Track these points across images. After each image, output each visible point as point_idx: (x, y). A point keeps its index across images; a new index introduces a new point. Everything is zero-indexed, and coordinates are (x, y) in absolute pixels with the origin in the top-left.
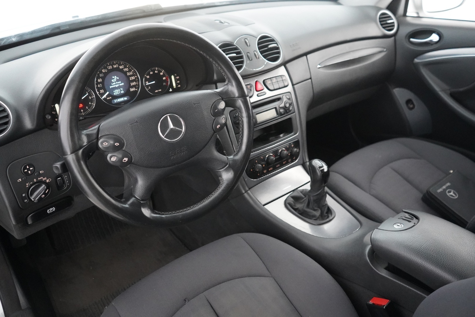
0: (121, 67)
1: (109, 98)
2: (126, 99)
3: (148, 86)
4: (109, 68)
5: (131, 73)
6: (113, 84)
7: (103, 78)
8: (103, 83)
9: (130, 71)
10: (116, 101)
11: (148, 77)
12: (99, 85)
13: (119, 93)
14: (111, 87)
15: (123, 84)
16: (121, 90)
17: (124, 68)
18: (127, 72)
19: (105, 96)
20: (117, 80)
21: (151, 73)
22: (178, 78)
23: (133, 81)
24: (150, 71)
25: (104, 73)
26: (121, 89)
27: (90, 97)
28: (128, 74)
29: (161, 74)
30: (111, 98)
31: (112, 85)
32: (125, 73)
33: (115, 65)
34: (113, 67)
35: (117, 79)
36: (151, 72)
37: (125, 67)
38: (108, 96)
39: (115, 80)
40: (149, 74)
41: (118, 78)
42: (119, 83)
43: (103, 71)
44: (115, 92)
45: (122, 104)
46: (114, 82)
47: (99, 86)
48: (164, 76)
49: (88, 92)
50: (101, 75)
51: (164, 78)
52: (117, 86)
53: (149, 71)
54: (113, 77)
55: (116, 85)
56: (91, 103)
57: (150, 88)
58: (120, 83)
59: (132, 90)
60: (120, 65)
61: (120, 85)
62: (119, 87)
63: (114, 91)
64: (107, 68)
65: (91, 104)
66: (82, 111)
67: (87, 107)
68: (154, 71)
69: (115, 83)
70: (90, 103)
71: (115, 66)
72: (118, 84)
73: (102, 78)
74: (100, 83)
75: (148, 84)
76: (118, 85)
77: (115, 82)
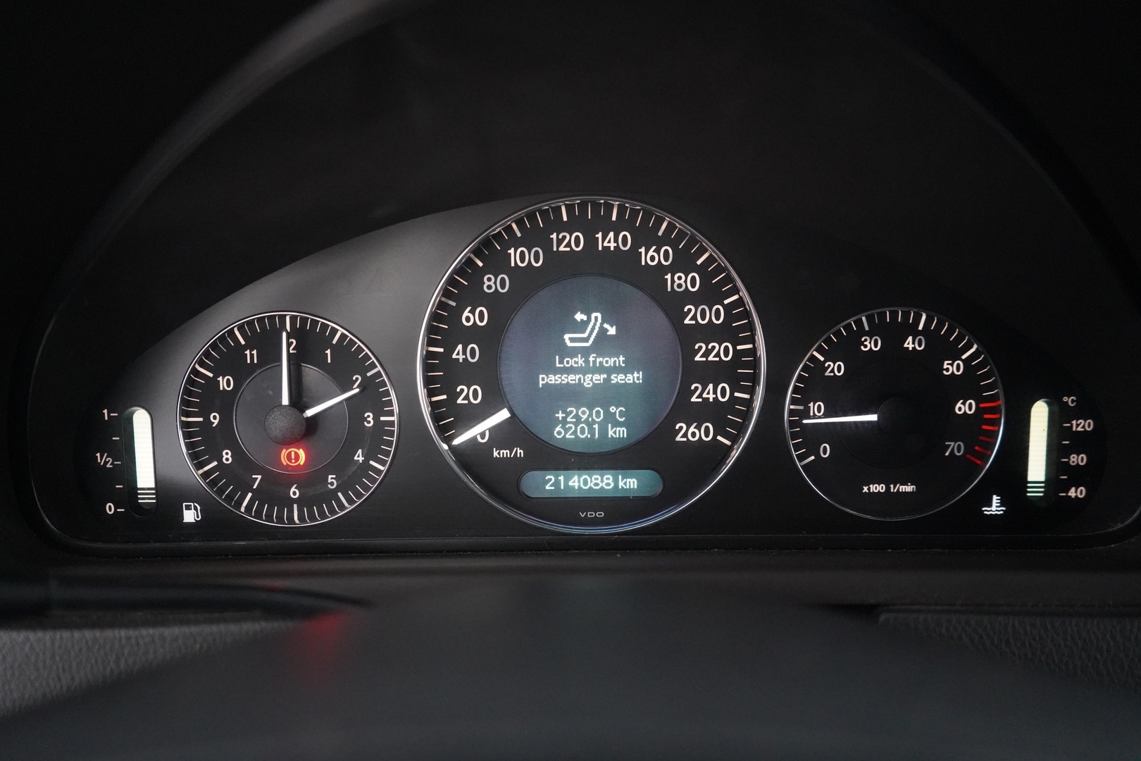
0: (650, 257)
1: (505, 453)
2: (630, 483)
3: (813, 437)
4: (560, 242)
5: (714, 315)
6: (571, 362)
7: (501, 308)
8: (490, 338)
9: (709, 295)
10: (554, 483)
11: (836, 369)
12: (460, 347)
13: (592, 431)
14: (545, 380)
15: (635, 377)
16: (610, 418)
17: (673, 269)
18: (687, 297)
19: (479, 431)
20: (602, 344)
21: (870, 345)
22: (1082, 425)
23: (713, 373)
24: (862, 332)
25: (515, 272)
26: (613, 409)
27: (370, 416)
28: (693, 315)
29: (952, 368)
30: (520, 452)
31: (556, 371)
32: (673, 304)
33: (611, 235)
34: (591, 242)
35: (603, 331)
36: (871, 334)
37: (683, 263)
38: (500, 436)
39: (589, 335)
40: (846, 349)
41: (612, 331)
42: (610, 362)
43: (514, 255)
44: (564, 421)
45: (591, 514)
46: (573, 352)
47: (458, 354)
48: (966, 386)
49: (364, 377)
50: (491, 283)
51: (964, 408)
52: (589, 381)
53: (859, 323)
54: (579, 317)
55: (584, 371)
56: (368, 457)
57: (826, 450)
58: (616, 369)
59: (689, 433)
60: (646, 237)
61: (617, 379)
62: (605, 396)
63: (560, 415)
64: (547, 245)
65: (365, 466)
66: (294, 492)
67: (331, 478)
68: (893, 334)
69: (579, 361)
70: (359, 457)
71: (609, 242)
72: (601, 369)
73: (493, 301)
74: (473, 334)
75: (818, 415)
76: (599, 378)
77: (585, 352)
